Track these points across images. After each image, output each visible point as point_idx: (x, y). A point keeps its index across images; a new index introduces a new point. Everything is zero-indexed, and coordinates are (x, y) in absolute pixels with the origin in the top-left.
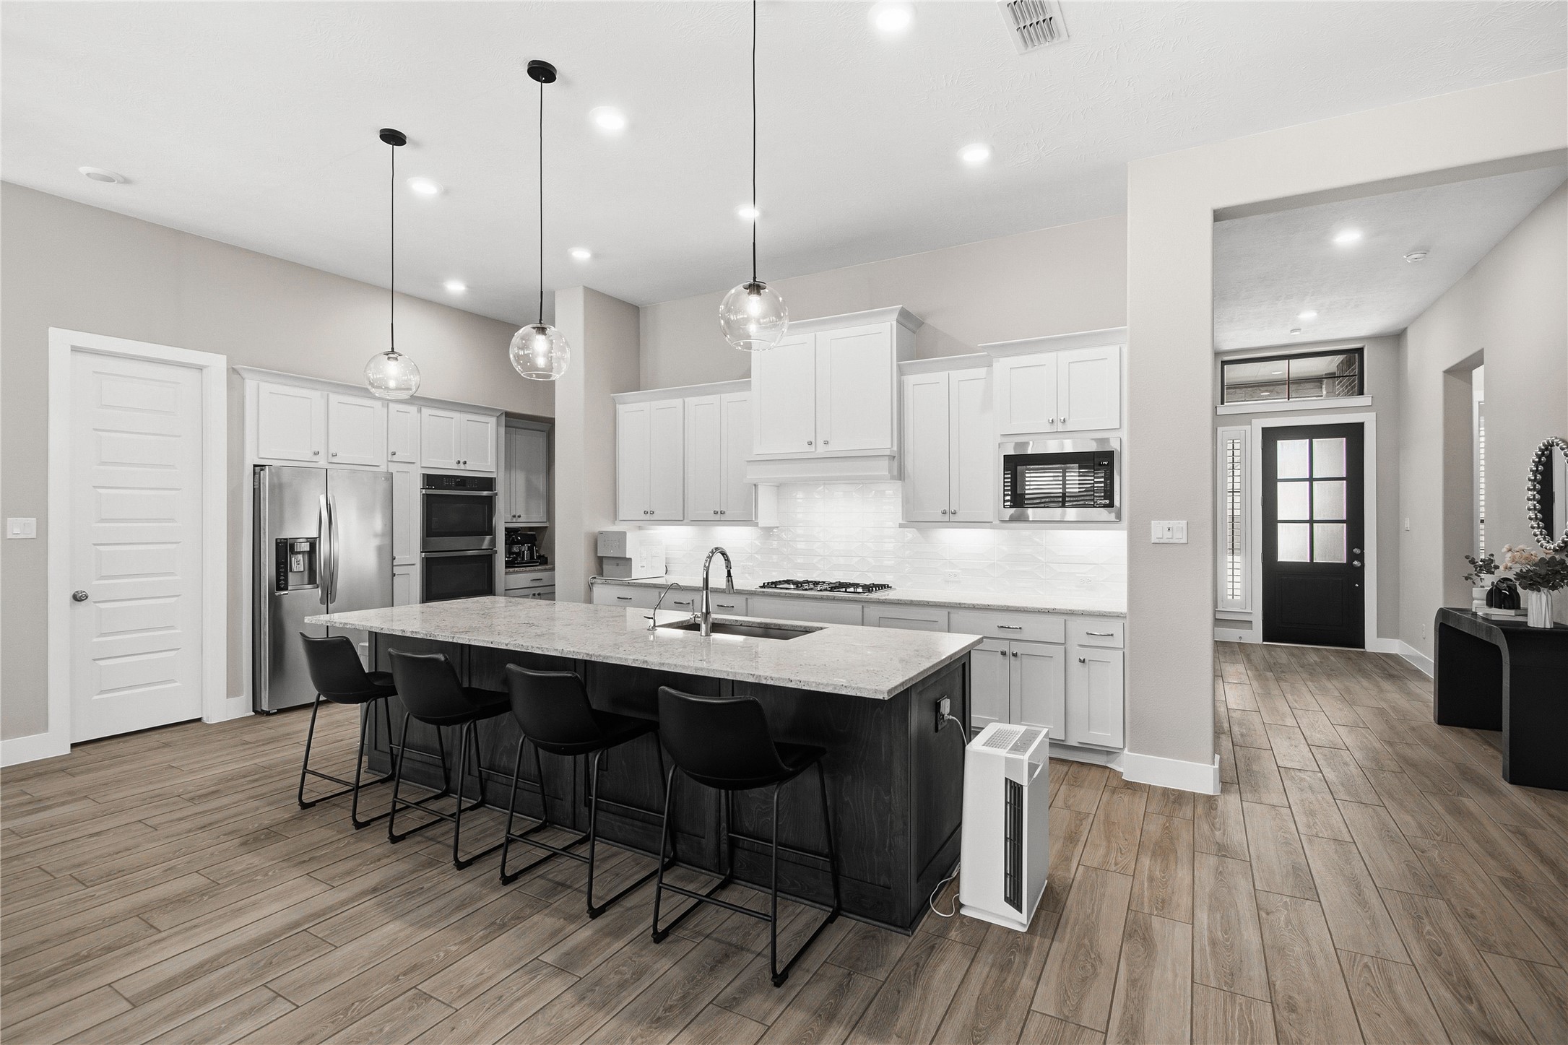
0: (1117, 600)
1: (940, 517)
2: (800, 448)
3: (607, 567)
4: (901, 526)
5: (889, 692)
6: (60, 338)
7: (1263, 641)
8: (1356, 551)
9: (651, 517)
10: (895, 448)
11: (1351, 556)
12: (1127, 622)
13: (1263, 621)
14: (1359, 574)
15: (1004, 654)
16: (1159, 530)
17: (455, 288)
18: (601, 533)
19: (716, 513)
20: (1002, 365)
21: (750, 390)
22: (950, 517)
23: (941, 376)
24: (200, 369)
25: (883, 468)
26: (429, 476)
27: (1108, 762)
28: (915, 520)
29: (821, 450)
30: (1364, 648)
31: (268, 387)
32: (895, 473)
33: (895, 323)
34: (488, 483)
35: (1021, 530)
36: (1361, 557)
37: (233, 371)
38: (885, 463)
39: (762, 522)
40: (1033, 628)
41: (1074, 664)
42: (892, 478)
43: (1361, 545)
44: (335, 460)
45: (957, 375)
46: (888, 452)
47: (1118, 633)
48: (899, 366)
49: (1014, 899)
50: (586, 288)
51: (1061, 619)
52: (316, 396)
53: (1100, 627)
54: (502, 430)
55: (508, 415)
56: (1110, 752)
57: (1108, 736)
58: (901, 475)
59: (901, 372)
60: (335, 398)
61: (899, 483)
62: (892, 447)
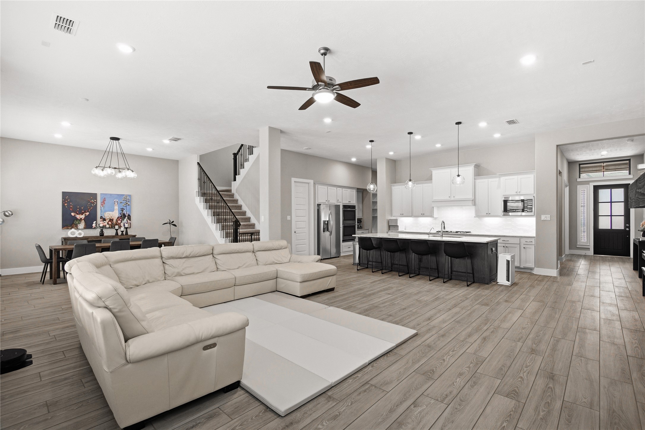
0: (533, 234)
1: (486, 215)
2: (447, 198)
3: (391, 228)
4: (475, 217)
5: (487, 242)
6: (293, 179)
7: (594, 254)
8: (627, 225)
9: (402, 215)
10: (473, 198)
11: (626, 227)
12: (535, 238)
13: (594, 248)
14: (629, 232)
15: (504, 247)
16: (543, 217)
17: (354, 160)
18: (390, 219)
19: (422, 214)
20: (503, 179)
21: (432, 183)
22: (488, 215)
23: (486, 180)
24: (308, 183)
25: (470, 203)
26: (344, 205)
27: (532, 271)
28: (479, 215)
29: (452, 199)
30: (630, 257)
31: (319, 186)
32: (473, 204)
33: (473, 167)
34: (354, 207)
35: (508, 218)
36: (629, 227)
37: (314, 183)
38: (471, 202)
39: (435, 216)
40: (511, 241)
41: (522, 248)
42: (473, 205)
43: (629, 223)
44: (329, 202)
45: (490, 180)
46: (472, 199)
47: (534, 241)
48: (474, 178)
49: (508, 280)
50: (386, 158)
51: (519, 238)
52: (326, 187)
53: (528, 240)
54: (357, 193)
55: (358, 189)
56: (532, 269)
57: (531, 265)
58: (475, 204)
59: (475, 179)
60: (329, 188)
61: (474, 207)
62: (472, 197)
